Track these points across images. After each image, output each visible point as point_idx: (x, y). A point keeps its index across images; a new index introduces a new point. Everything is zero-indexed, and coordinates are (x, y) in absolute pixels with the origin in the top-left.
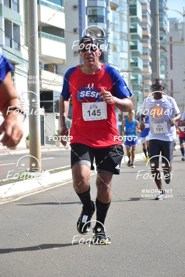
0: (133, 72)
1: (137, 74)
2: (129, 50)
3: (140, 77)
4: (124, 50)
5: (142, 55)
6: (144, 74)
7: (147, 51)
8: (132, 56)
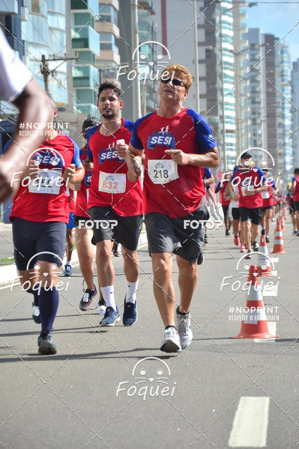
0: (77, 59)
1: (87, 65)
2: (67, 11)
3: (94, 71)
4: (57, 10)
5: (97, 21)
6: (102, 65)
7: (109, 12)
8: (76, 24)
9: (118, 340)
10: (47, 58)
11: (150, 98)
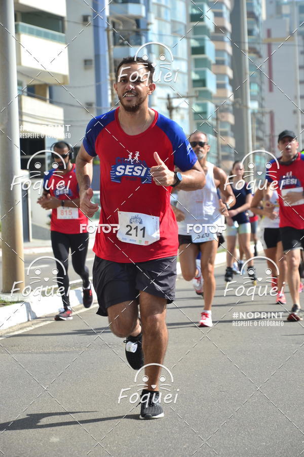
0: (197, 97)
1: (204, 101)
2: (189, 56)
3: (211, 107)
4: (180, 55)
5: (214, 65)
6: (218, 102)
7: (223, 56)
8: (196, 66)
9: (235, 336)
10: (171, 96)
11: (259, 129)
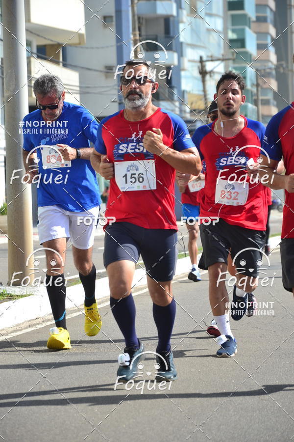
0: (234, 60)
1: (243, 65)
2: (225, 12)
3: (250, 72)
4: (214, 11)
5: (254, 22)
6: (258, 65)
7: (265, 12)
8: (233, 24)
10: (204, 59)
